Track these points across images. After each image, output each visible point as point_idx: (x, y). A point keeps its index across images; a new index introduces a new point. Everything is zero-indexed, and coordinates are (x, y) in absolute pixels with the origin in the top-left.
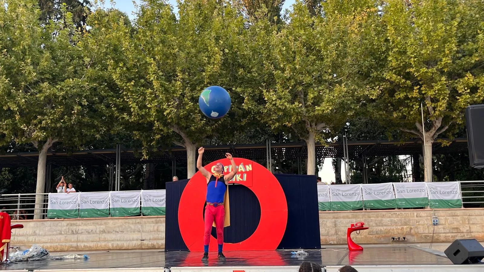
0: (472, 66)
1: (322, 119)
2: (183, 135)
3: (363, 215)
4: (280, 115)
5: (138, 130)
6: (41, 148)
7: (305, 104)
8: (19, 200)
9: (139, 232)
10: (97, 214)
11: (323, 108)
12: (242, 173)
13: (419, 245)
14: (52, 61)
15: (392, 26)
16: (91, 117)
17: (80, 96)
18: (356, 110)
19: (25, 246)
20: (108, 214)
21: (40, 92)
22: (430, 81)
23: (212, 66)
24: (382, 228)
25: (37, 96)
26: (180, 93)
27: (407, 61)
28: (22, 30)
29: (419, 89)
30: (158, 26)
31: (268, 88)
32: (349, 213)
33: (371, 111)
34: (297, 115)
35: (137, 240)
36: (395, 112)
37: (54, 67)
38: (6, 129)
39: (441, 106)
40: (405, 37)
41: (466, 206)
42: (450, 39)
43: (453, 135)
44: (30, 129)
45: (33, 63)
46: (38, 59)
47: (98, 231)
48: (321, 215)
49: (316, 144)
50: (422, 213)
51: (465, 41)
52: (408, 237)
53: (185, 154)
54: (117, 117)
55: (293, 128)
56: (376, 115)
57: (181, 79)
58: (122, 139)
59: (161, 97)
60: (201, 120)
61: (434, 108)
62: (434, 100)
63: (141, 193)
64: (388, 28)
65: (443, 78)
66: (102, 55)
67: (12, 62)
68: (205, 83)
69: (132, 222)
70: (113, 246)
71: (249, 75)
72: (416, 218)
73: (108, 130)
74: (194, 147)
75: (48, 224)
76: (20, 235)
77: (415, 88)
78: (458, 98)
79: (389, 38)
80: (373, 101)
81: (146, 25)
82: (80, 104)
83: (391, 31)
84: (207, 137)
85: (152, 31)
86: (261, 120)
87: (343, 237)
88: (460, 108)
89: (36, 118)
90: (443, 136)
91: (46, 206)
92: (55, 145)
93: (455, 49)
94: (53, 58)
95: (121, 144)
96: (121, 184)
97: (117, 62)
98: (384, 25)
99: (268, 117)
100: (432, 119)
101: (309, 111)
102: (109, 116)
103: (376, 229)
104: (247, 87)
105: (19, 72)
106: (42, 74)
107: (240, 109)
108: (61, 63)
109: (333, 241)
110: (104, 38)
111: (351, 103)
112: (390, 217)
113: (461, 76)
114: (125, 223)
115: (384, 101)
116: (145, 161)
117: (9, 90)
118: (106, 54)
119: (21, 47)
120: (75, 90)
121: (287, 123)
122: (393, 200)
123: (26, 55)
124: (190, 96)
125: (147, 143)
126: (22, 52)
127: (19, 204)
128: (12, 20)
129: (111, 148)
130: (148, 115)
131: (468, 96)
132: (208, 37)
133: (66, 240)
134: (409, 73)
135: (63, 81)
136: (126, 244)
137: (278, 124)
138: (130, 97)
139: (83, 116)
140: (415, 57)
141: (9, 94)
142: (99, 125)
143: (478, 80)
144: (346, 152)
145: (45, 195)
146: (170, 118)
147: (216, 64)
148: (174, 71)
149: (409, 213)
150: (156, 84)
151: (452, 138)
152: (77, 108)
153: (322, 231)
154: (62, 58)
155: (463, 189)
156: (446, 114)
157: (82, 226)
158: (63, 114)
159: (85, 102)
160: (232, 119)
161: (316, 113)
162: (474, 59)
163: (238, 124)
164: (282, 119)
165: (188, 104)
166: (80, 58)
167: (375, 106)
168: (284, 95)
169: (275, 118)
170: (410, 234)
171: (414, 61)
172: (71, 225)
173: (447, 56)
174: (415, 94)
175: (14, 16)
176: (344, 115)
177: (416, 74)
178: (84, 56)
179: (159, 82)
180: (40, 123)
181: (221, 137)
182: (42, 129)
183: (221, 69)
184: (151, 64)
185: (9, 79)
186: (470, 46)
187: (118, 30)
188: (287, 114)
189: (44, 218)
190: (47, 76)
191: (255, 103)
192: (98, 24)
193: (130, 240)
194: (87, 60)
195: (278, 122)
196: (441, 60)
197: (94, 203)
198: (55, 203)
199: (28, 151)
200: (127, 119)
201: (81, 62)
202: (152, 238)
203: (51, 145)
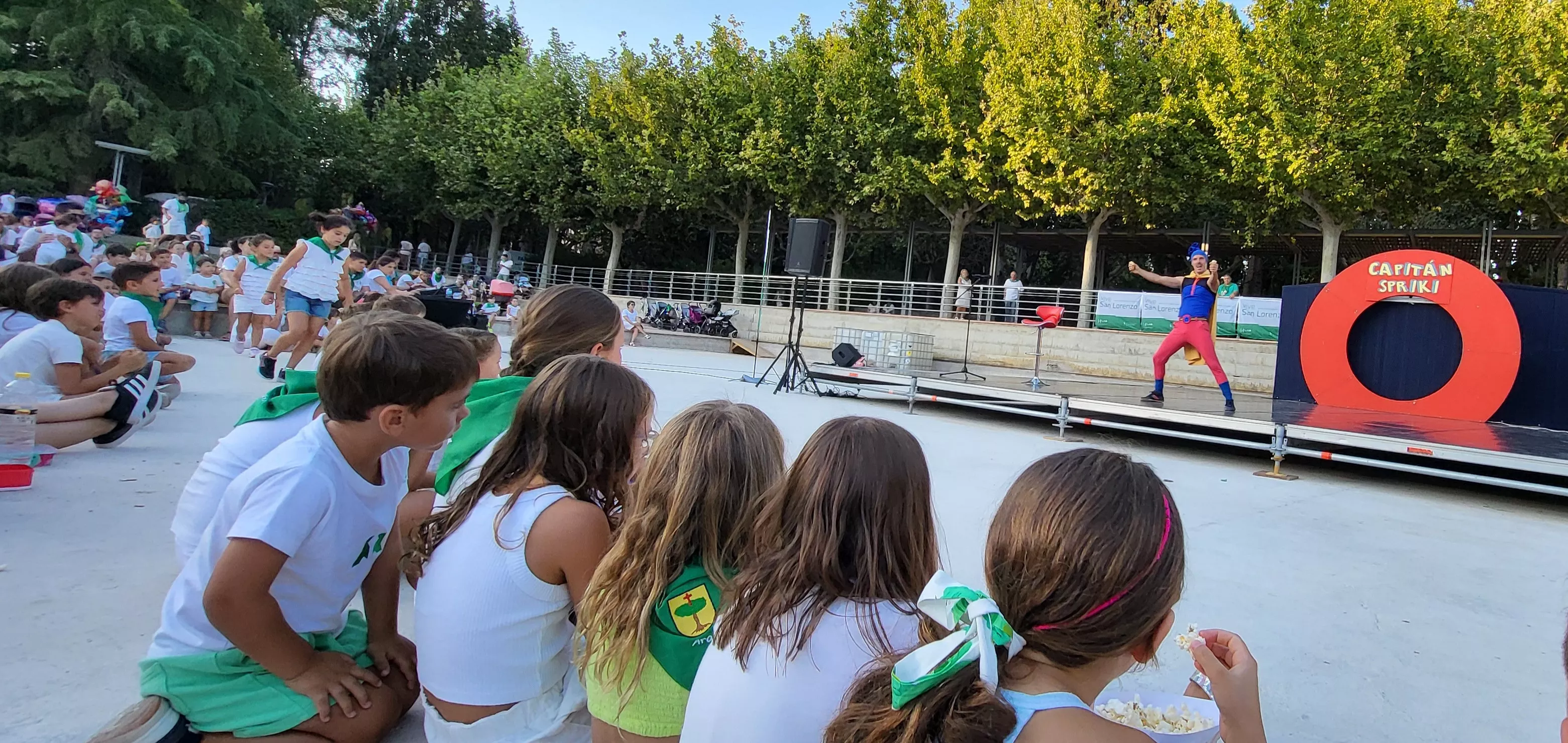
2: (1318, 209)
4: (1523, 172)
5: (1240, 198)
6: (1091, 222)
8: (1058, 297)
9: (1233, 362)
14: (1113, 86)
16: (1166, 176)
17: (1151, 140)
19: (1064, 363)
21: (1093, 135)
23: (1387, 82)
26: (1321, 133)
31: (1500, 122)
34: (1562, 174)
37: (1115, 96)
38: (1045, 193)
44: (1077, 194)
45: (1084, 92)
46: (1092, 84)
53: (1319, 243)
54: (1208, 176)
55: (1546, 199)
57: (1325, 107)
58: (1213, 214)
59: (1284, 140)
63: (1239, 301)
66: (1190, 72)
68: (1370, 115)
70: (1189, 380)
71: (1462, 97)
73: (1192, 198)
74: (1338, 230)
75: (1096, 337)
76: (1057, 348)
82: (1151, 154)
86: (1478, 183)
91: (1093, 309)
95: (1212, 221)
99: (1494, 178)
102: (1195, 175)
104: (1455, 121)
107: (1435, 162)
116: (1247, 252)
120: (1144, 132)
121: (1536, 189)
124: (1337, 138)
125: (1254, 220)
127: (1057, 303)
129: (1196, 226)
130: (1260, 171)
132: (1384, 27)
137: (1514, 191)
138: (1231, 141)
139: (1154, 174)
142: (1179, 189)
145: (1094, 294)
146: (1298, 178)
147: (1394, 77)
150: (1277, 118)
152: (1145, 161)
157: (1145, 343)
158: (1124, 171)
159: (1158, 151)
160: (1415, 181)
163: (1428, 190)
164: (1525, 181)
165: (1333, 153)
168: (1536, 133)
169: (1509, 179)
172: (1129, 341)
178: (1162, 76)
179: (1283, 113)
181: (1391, 214)
183: (1404, 87)
184: (1270, 83)
188: (1536, 169)
189: (1091, 327)
191: (1468, 150)
195: (1516, 188)
197: (1164, 310)
198: (1107, 306)
199: (1073, 227)
200: (1224, 178)
201: (1156, 86)
202: (1252, 374)
203: (1106, 219)
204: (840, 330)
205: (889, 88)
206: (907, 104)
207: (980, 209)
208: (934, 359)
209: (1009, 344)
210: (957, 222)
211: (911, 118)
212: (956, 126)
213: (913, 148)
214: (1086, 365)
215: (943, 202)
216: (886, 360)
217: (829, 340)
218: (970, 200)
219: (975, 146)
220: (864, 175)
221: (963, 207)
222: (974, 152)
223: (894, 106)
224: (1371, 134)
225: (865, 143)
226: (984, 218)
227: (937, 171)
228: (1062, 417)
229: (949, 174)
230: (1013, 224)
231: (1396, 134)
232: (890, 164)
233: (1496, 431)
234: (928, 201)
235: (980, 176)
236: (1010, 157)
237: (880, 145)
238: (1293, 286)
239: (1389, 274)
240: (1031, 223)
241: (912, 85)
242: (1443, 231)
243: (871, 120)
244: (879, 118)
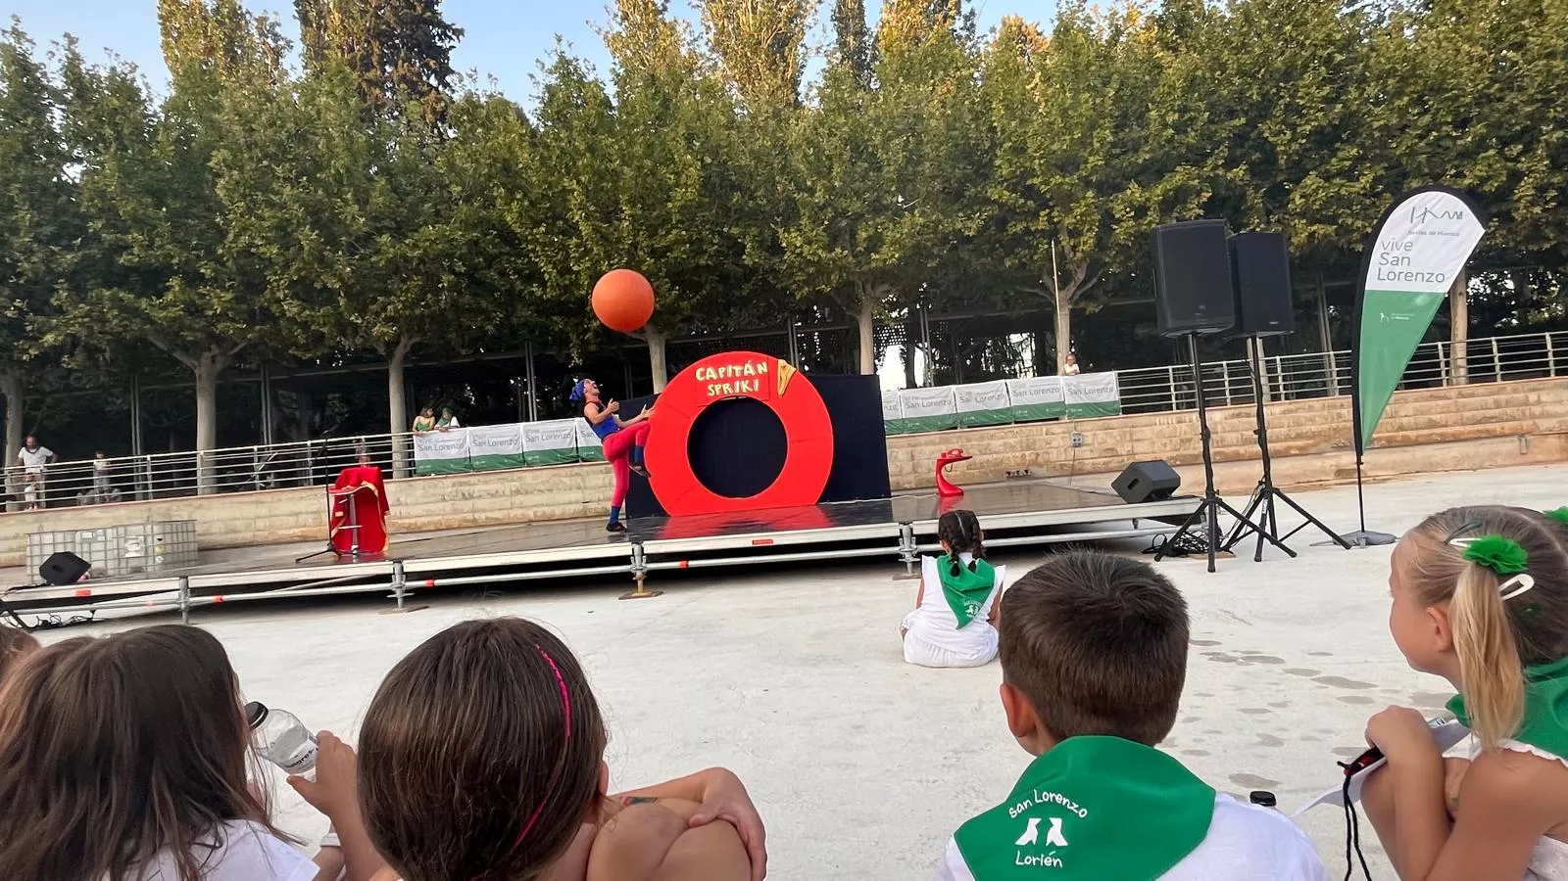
0: (1138, 169)
1: (883, 276)
3: (960, 437)
4: (810, 272)
5: (559, 314)
6: (390, 355)
7: (853, 251)
8: (363, 447)
9: (579, 488)
10: (504, 464)
11: (885, 257)
12: (750, 378)
13: (1051, 480)
14: (393, 194)
15: (1001, 101)
16: (475, 295)
17: (450, 256)
18: (941, 257)
20: (521, 461)
21: (378, 252)
22: (1067, 200)
23: (684, 190)
24: (989, 457)
25: (373, 259)
26: (630, 242)
27: (1028, 164)
28: (330, 138)
29: (1048, 214)
30: (579, 119)
31: (786, 226)
32: (934, 436)
33: (967, 258)
34: (840, 272)
35: (577, 502)
36: (1006, 259)
37: (398, 207)
38: (325, 325)
39: (1085, 243)
40: (1023, 122)
41: (1126, 411)
42: (1102, 121)
43: (1106, 293)
44: (368, 322)
45: (358, 201)
46: (366, 191)
47: (507, 493)
48: (890, 441)
49: (874, 321)
50: (1055, 427)
51: (1125, 125)
52: (1033, 469)
53: (645, 354)
54: (521, 292)
55: (833, 295)
56: (976, 265)
57: (630, 216)
58: (533, 331)
59: (595, 251)
60: (670, 290)
61: (1074, 248)
62: (1075, 233)
63: (575, 423)
64: (994, 106)
65: (1090, 194)
66: (482, 179)
67: (320, 201)
68: (674, 222)
69: (564, 475)
70: (535, 515)
71: (751, 203)
72: (1045, 436)
73: (508, 317)
74: (662, 339)
75: (419, 486)
77: (1042, 213)
78: (1115, 227)
79: (995, 124)
80: (969, 239)
81: (559, 119)
82: (453, 272)
83: (999, 111)
84: (683, 321)
85: (569, 128)
86: (777, 283)
87: (925, 476)
88: (1118, 244)
89: (374, 300)
90: (1087, 296)
91: (411, 455)
92: (415, 349)
93: (1110, 139)
94: (394, 190)
95: (532, 340)
96: (538, 411)
97: (511, 192)
98: (986, 102)
99: (789, 279)
100: (1070, 267)
101: (859, 262)
102: (506, 291)
103: (978, 459)
104: (750, 226)
105: (335, 219)
106: (376, 219)
107: (737, 265)
108: (410, 199)
109: (910, 483)
110: (484, 148)
111: (933, 245)
112: (1002, 438)
113: (1120, 188)
114: (554, 475)
115: (988, 242)
116: (576, 369)
117: (321, 252)
118: (490, 177)
119: (333, 171)
120: (440, 246)
121: (824, 286)
122: (1008, 409)
123: (343, 185)
125: (578, 336)
126: (335, 180)
128: (310, 121)
129: (516, 348)
131: (1131, 223)
132: (673, 135)
133: (455, 510)
134: (1032, 186)
135: (417, 231)
136: (558, 511)
137: (807, 289)
138: (540, 253)
139: (460, 293)
140: (1041, 158)
141: (322, 260)
142: (491, 308)
143: (1147, 194)
144: (925, 331)
145: (409, 436)
147: (690, 186)
148: (617, 202)
149: (1034, 429)
150: (585, 229)
151: (1104, 299)
152: (446, 279)
153: (891, 468)
154: (409, 188)
155: (1121, 384)
156: (1095, 256)
157: (479, 484)
158: (423, 292)
159: (461, 268)
160: (725, 286)
161: (874, 265)
162: (1144, 156)
163: (737, 294)
164: (814, 279)
166: (444, 187)
167: (973, 251)
168: (815, 236)
169: (801, 278)
170: (1035, 463)
171: (1040, 165)
172: (461, 484)
173: (1097, 153)
174: (1042, 224)
175: (313, 113)
176: (921, 267)
177: (1043, 188)
178: (451, 183)
179: (590, 223)
180: (384, 309)
182: (388, 320)
183: (700, 195)
184: (572, 191)
185: (317, 232)
186: (1136, 132)
187: (508, 131)
188: (822, 269)
189: (411, 476)
190: (387, 223)
191: (765, 254)
192: (470, 121)
193: (565, 504)
194: (456, 189)
195: (808, 285)
196: (1086, 162)
197: (495, 444)
198: (426, 449)
199: (369, 361)
200: (539, 294)
201: (446, 194)
202: (601, 497)
203: (408, 348)
204: (36, 539)
205: (64, 198)
206: (100, 218)
207: (236, 350)
208: (201, 550)
209: (307, 513)
210: (204, 372)
211: (108, 237)
212: (184, 245)
213: (118, 278)
214: (413, 521)
215: (178, 345)
216: (123, 565)
217: (17, 554)
218: (219, 340)
219: (214, 270)
220: (40, 319)
221: (210, 350)
222: (215, 279)
223: (77, 222)
224: (679, 242)
225: (36, 274)
226: (245, 362)
227: (164, 308)
228: (395, 584)
229: (182, 310)
230: (285, 363)
231: (700, 240)
232: (83, 300)
233: (824, 510)
234: (153, 345)
235: (231, 309)
236: (270, 284)
237: (61, 275)
238: (628, 401)
239: (714, 377)
240: (312, 361)
241: (102, 194)
242: (754, 331)
243: (40, 242)
244: (54, 239)
